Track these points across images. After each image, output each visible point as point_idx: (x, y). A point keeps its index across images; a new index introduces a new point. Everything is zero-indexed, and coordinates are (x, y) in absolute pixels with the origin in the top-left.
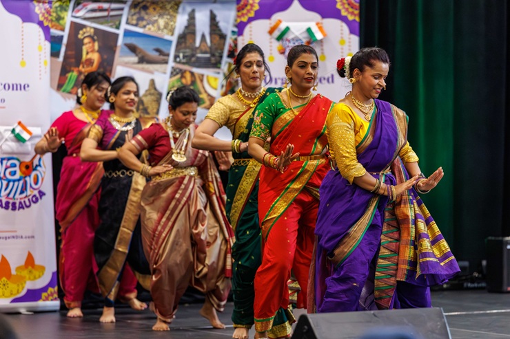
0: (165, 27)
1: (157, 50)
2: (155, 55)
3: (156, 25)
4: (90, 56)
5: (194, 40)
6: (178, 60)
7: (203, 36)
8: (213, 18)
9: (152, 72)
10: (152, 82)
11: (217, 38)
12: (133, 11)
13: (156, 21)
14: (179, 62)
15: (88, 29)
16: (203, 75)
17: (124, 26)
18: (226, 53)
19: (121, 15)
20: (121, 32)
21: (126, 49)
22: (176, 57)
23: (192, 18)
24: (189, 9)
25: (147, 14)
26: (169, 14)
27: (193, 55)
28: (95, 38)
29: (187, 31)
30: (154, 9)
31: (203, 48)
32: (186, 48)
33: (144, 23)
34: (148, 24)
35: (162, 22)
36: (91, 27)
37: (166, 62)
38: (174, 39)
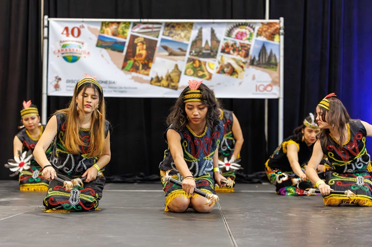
0: (185, 37)
1: (180, 49)
2: (178, 51)
3: (179, 36)
4: (141, 52)
5: (201, 44)
6: (191, 54)
7: (207, 42)
8: (213, 32)
9: (176, 60)
10: (176, 66)
11: (215, 42)
12: (166, 28)
13: (180, 34)
14: (193, 55)
15: (140, 38)
16: (206, 62)
17: (161, 36)
18: (220, 50)
19: (159, 31)
20: (159, 40)
21: (162, 49)
22: (191, 52)
23: (200, 32)
24: (199, 27)
25: (174, 30)
26: (187, 30)
27: (200, 51)
28: (144, 42)
29: (197, 39)
30: (179, 27)
31: (206, 48)
32: (196, 47)
33: (173, 35)
34: (175, 35)
35: (183, 34)
36: (142, 37)
37: (185, 55)
38: (190, 43)
